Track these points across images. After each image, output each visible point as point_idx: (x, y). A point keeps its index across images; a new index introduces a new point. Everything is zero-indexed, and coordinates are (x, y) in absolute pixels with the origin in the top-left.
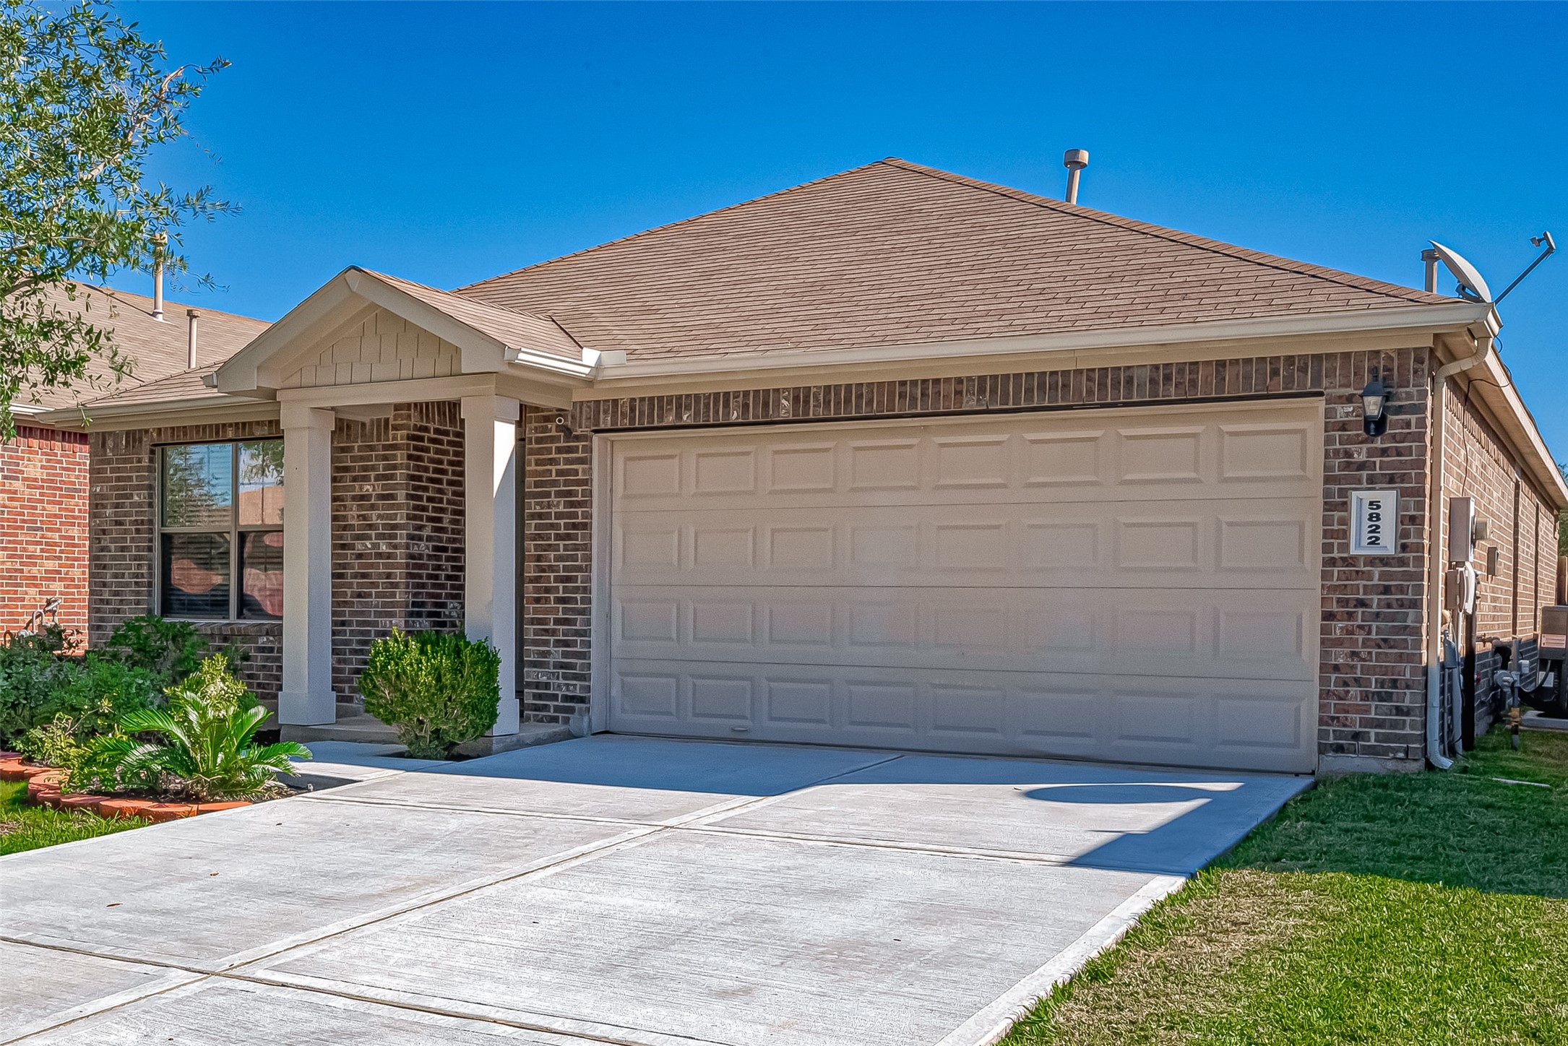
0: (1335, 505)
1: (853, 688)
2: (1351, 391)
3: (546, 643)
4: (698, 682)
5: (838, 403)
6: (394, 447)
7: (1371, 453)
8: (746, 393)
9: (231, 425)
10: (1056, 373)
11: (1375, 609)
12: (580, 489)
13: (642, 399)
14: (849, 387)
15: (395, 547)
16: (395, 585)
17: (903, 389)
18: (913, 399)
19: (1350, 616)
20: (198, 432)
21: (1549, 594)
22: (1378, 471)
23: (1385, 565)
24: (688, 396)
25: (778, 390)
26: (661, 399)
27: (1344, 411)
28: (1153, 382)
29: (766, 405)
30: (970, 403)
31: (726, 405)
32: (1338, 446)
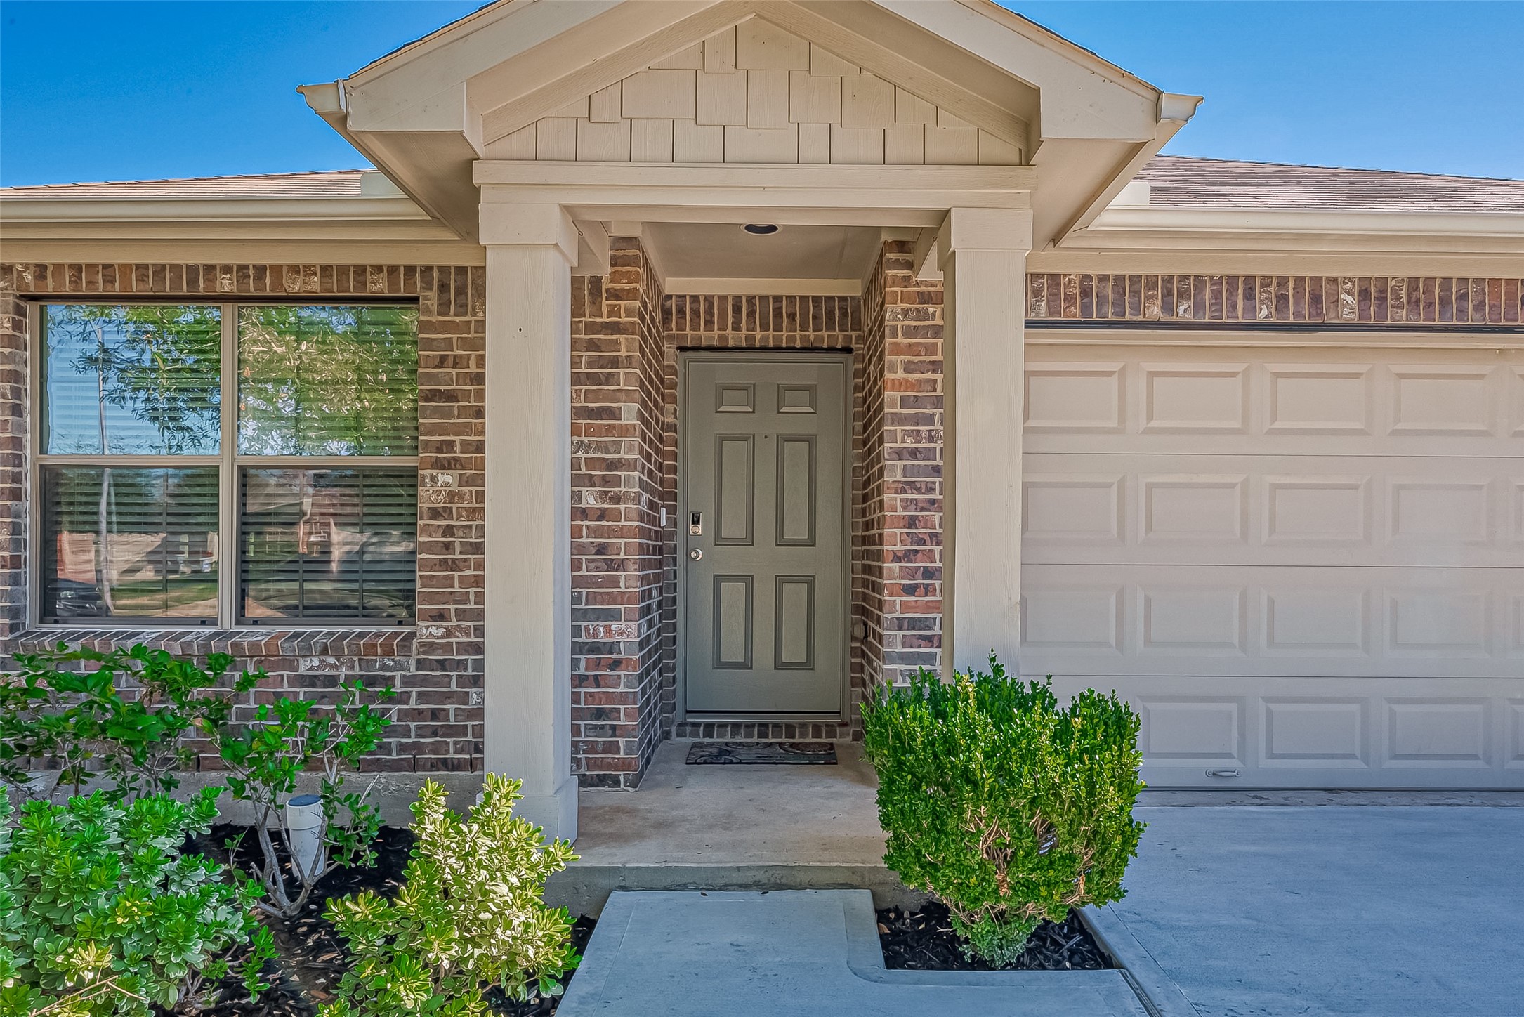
1: (1398, 708)
6: (616, 328)
8: (1282, 281)
9: (227, 269)
13: (1103, 278)
14: (1447, 282)
15: (617, 499)
16: (621, 565)
20: (142, 279)
24: (1184, 278)
25: (1335, 280)
26: (1135, 279)
29: (1316, 299)
31: (1250, 295)
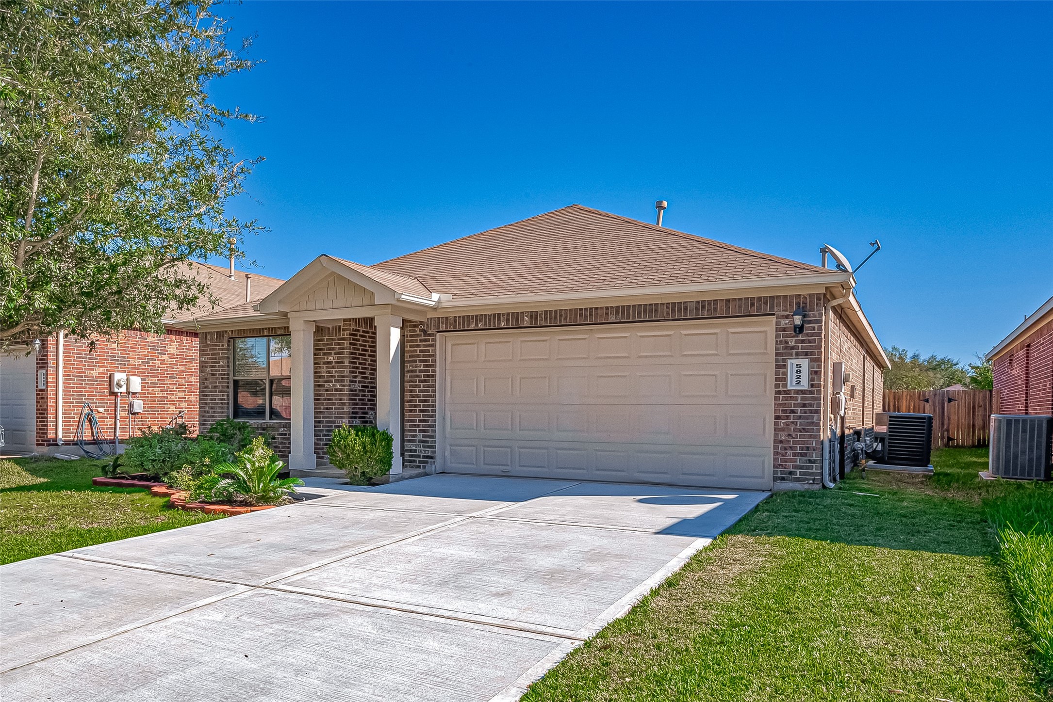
0: (781, 366)
1: (559, 451)
2: (788, 313)
3: (415, 431)
4: (486, 449)
5: (551, 319)
6: (343, 339)
7: (797, 342)
8: (508, 314)
9: (266, 329)
10: (652, 304)
11: (799, 414)
12: (430, 358)
13: (460, 317)
14: (556, 311)
15: (344, 386)
16: (344, 404)
17: (581, 312)
18: (586, 317)
19: (788, 417)
20: (250, 332)
21: (879, 407)
22: (800, 350)
23: (803, 394)
24: (481, 315)
25: (523, 312)
26: (468, 316)
27: (784, 322)
28: (697, 309)
29: (517, 319)
30: (612, 319)
31: (499, 319)
32: (782, 339)
